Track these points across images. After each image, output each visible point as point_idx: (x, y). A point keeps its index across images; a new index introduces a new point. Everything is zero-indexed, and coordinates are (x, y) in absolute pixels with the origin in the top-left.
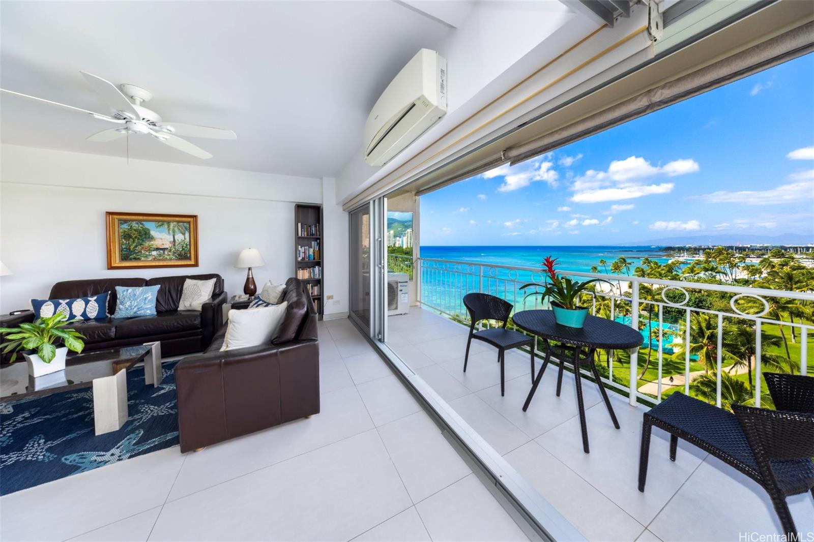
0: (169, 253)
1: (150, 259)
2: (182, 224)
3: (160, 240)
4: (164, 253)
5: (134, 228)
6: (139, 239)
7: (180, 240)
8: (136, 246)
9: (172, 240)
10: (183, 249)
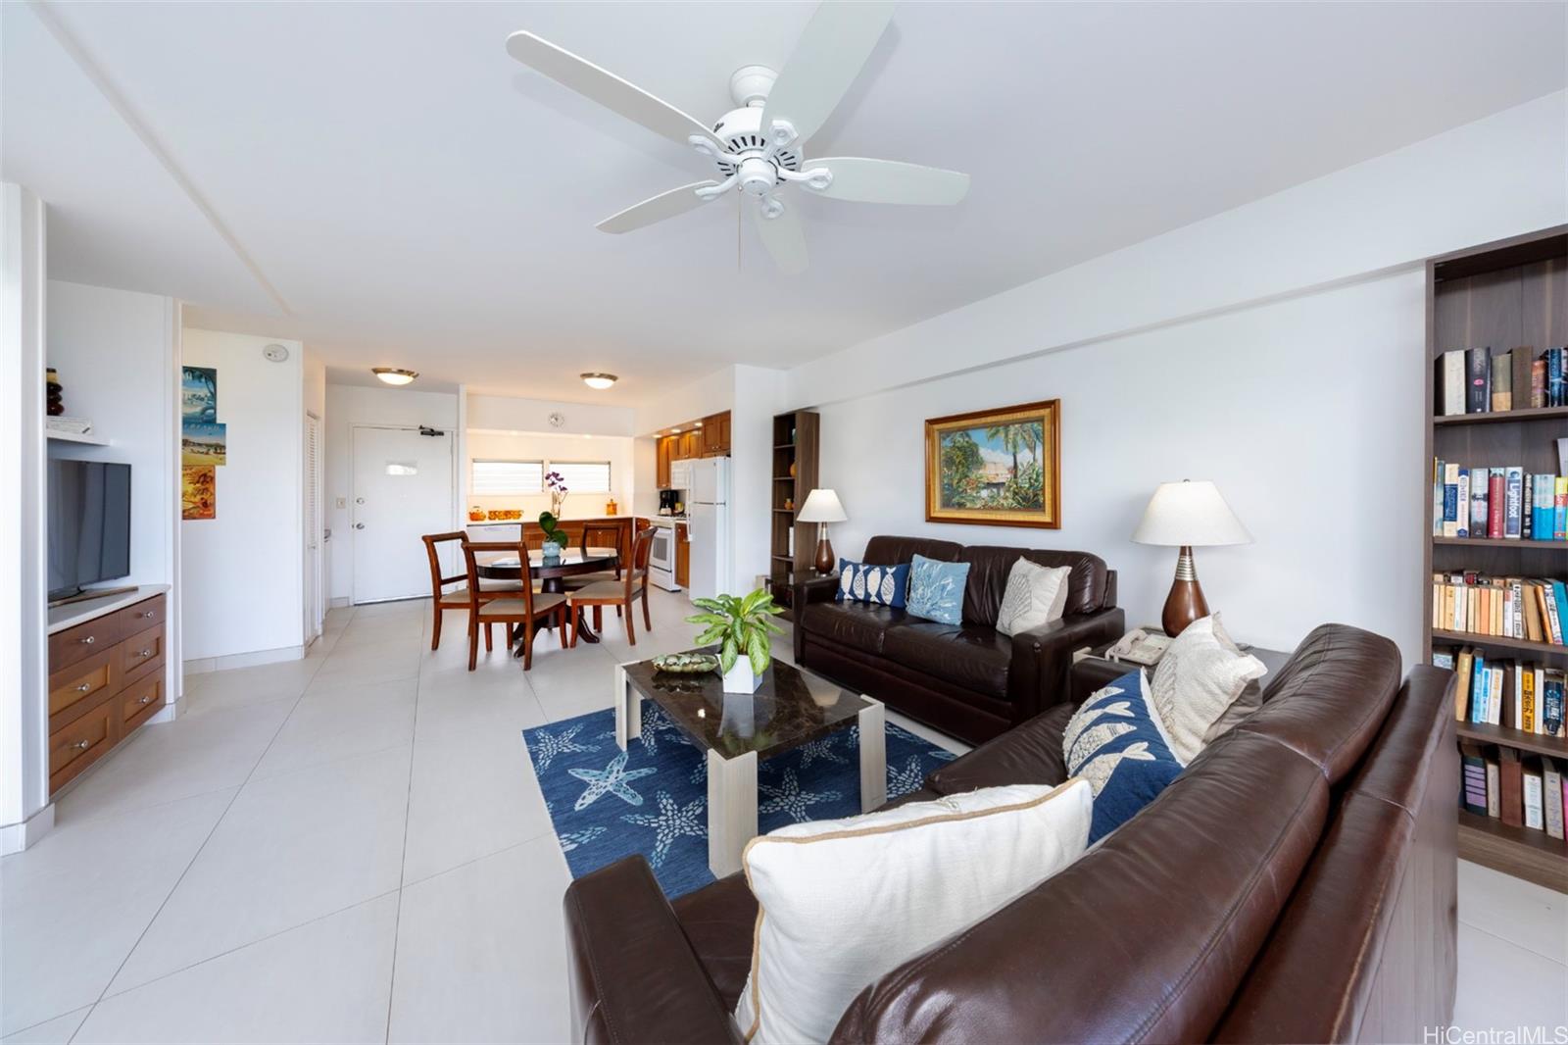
0: (1007, 494)
1: (978, 506)
2: (1029, 425)
3: (993, 466)
4: (999, 493)
5: (959, 445)
6: (963, 466)
7: (1025, 464)
8: (960, 480)
9: (1012, 464)
10: (1031, 485)
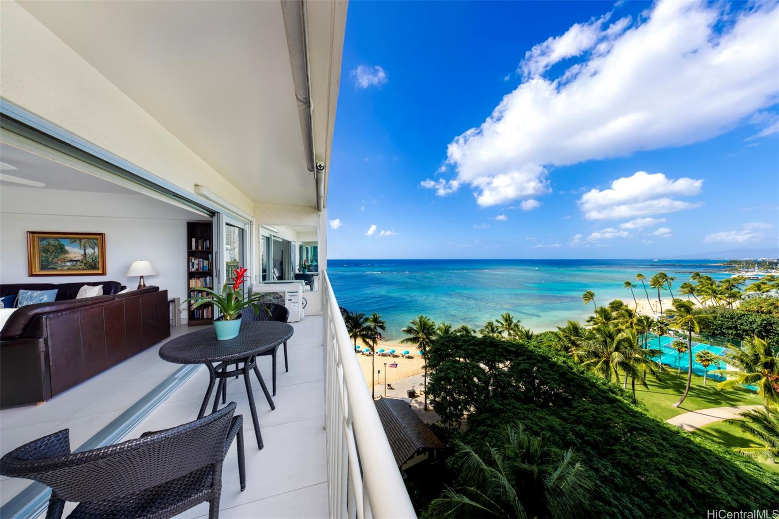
0: (82, 264)
1: (65, 269)
2: (92, 240)
3: (73, 254)
4: (77, 264)
5: (52, 244)
6: (55, 253)
7: (90, 254)
8: (53, 259)
9: (83, 253)
10: (93, 261)
